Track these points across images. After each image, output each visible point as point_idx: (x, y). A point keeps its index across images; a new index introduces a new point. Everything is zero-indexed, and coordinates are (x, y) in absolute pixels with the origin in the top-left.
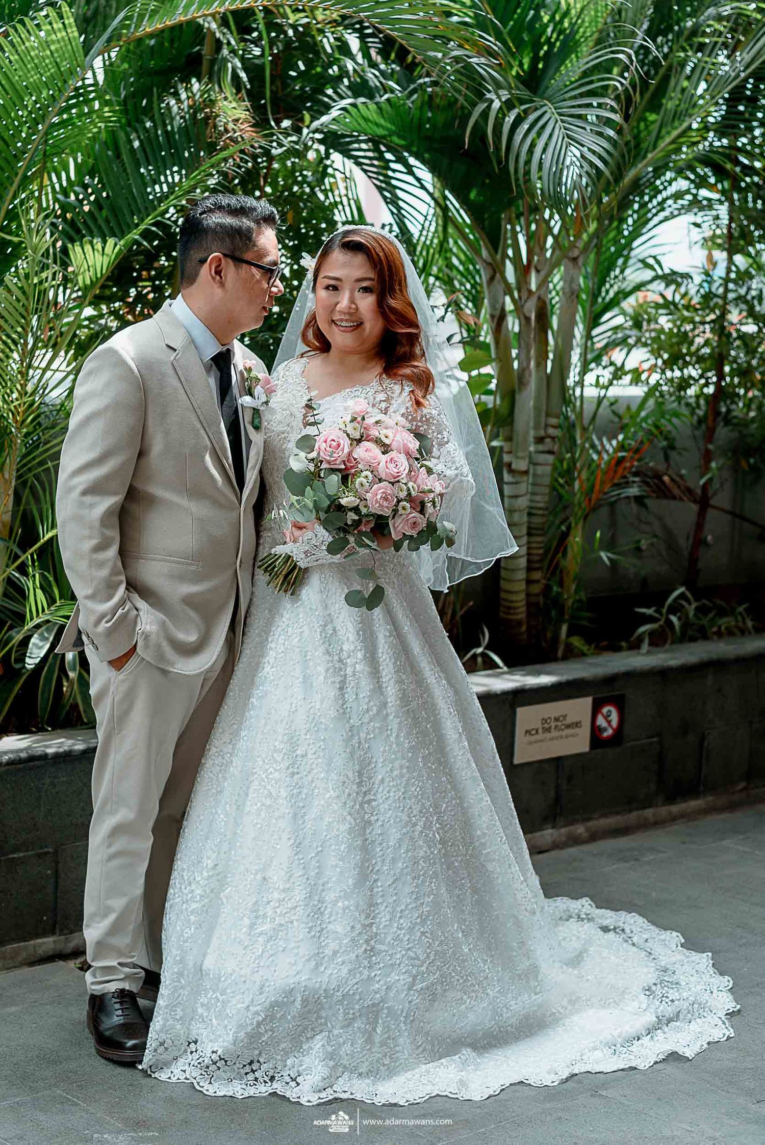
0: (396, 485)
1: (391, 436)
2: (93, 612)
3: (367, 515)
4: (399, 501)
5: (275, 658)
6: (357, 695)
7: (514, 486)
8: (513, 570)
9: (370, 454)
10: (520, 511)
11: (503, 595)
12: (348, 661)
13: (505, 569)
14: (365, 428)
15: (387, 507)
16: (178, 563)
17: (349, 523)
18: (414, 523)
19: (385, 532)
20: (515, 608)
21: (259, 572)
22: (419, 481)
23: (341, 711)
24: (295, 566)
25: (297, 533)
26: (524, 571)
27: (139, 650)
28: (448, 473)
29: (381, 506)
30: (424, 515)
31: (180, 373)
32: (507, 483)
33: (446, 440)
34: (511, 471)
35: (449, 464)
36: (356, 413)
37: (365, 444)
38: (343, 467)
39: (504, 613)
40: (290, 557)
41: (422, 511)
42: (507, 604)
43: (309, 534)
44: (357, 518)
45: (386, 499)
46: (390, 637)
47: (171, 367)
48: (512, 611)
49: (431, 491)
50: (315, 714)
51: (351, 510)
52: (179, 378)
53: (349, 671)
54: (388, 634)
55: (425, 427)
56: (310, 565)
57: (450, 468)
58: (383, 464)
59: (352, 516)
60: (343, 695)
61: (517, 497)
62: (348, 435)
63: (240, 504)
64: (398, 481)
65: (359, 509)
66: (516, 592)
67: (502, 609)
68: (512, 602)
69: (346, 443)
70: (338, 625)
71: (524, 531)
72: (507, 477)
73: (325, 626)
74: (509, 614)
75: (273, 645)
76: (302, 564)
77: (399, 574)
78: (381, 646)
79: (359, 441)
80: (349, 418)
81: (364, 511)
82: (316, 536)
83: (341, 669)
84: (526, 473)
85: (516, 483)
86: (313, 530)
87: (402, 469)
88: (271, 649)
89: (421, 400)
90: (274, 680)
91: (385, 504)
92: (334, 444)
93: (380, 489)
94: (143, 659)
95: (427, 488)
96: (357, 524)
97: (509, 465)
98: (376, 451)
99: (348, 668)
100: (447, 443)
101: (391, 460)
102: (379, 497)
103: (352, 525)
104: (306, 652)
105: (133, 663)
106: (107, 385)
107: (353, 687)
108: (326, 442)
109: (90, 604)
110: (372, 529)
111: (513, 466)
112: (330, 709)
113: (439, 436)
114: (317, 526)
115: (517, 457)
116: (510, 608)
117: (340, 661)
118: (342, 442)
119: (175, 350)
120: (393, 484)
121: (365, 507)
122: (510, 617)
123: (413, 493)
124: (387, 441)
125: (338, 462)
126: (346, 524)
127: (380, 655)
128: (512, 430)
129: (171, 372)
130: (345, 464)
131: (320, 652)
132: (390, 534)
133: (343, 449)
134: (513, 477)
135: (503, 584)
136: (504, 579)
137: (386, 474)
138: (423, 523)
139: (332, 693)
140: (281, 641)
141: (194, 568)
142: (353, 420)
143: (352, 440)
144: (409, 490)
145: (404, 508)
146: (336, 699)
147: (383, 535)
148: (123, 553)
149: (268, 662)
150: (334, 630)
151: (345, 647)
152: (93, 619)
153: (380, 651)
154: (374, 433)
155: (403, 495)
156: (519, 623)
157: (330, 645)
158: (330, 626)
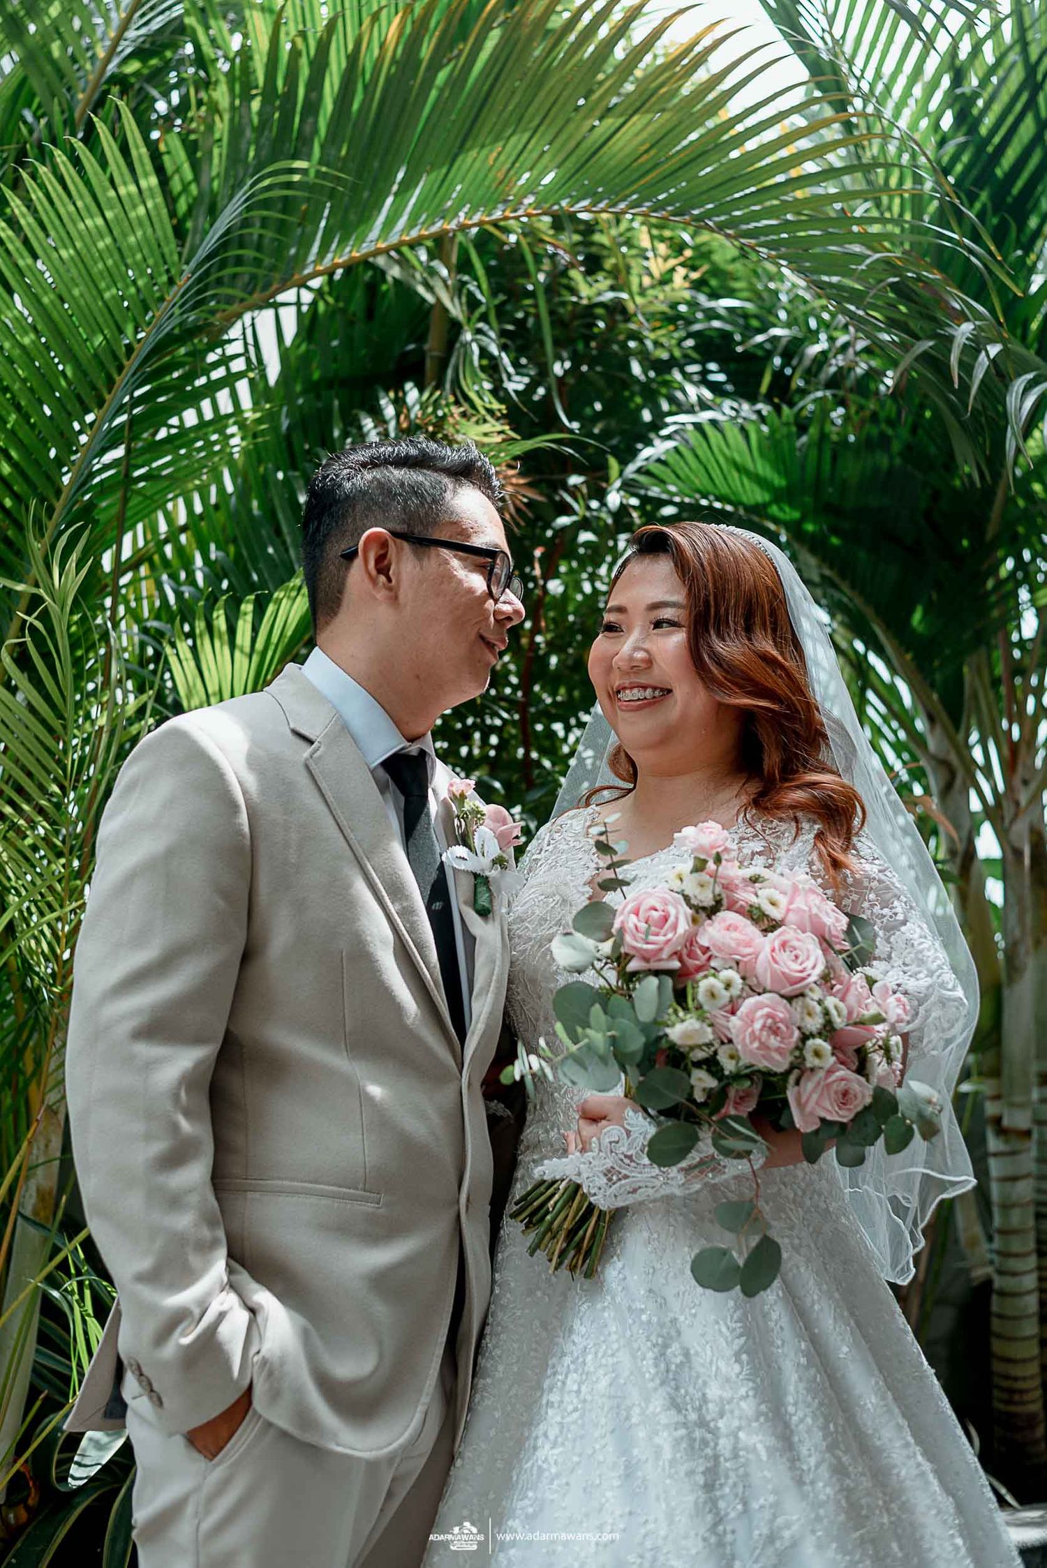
0: (798, 1003)
1: (783, 901)
2: (152, 1309)
3: (737, 1077)
4: (805, 1037)
5: (561, 1425)
6: (745, 1503)
7: (1008, 1159)
8: (1015, 1318)
9: (735, 935)
10: (1021, 1205)
11: (997, 1367)
12: (721, 1424)
13: (1001, 1316)
14: (725, 887)
15: (778, 1050)
16: (333, 1196)
17: (699, 1097)
18: (845, 1094)
19: (783, 1122)
20: (1022, 1392)
21: (512, 1229)
22: (851, 999)
23: (713, 1540)
24: (591, 1208)
25: (588, 1129)
26: (1035, 1320)
27: (258, 1402)
28: (911, 984)
29: (764, 1046)
30: (867, 1077)
31: (323, 785)
32: (995, 1155)
33: (900, 917)
34: (1002, 1131)
35: (914, 968)
36: (701, 848)
37: (726, 916)
38: (676, 964)
39: (1002, 1401)
40: (578, 1187)
41: (862, 1068)
42: (1005, 1384)
43: (611, 1131)
44: (712, 1083)
45: (775, 1031)
46: (807, 1367)
47: (304, 773)
48: (1016, 1397)
49: (878, 1019)
50: (656, 1549)
51: (698, 1064)
52: (323, 796)
53: (725, 1445)
54: (803, 1361)
55: (855, 897)
56: (620, 1203)
57: (914, 975)
58: (765, 955)
59: (702, 1081)
60: (714, 1502)
61: (1014, 1179)
62: (687, 899)
63: (461, 1066)
64: (802, 995)
65: (717, 1063)
66: (1024, 1361)
67: (996, 1393)
68: (1016, 1379)
69: (682, 916)
70: (691, 1338)
71: (1032, 1245)
72: (993, 1144)
73: (666, 1346)
74: (1009, 1402)
75: (554, 1397)
76: (603, 1200)
77: (817, 1232)
78: (792, 1388)
79: (711, 911)
80: (690, 864)
81: (729, 1066)
82: (628, 1133)
83: (705, 1443)
84: (1027, 1134)
85: (1013, 1153)
86: (621, 1121)
87: (809, 964)
88: (549, 1404)
89: (840, 856)
90: (558, 1476)
91: (774, 1041)
92: (655, 914)
93: (758, 1008)
94: (269, 1425)
95: (867, 1013)
96: (717, 1099)
97: (997, 1121)
98: (751, 930)
99: (722, 1441)
100: (904, 923)
101: (784, 945)
102: (758, 1025)
103: (704, 1104)
104: (629, 1409)
105: (245, 1436)
106: (169, 803)
107: (735, 1485)
108: (637, 914)
109: (147, 1292)
110: (750, 1113)
111: (1006, 1122)
112: (686, 1537)
113: (886, 911)
114: (629, 1113)
115: (1012, 1105)
116: (1012, 1391)
117: (702, 1423)
118: (672, 911)
119: (311, 742)
120: (790, 999)
121: (732, 1057)
122: (1013, 1409)
123: (838, 1022)
124: (775, 913)
125: (664, 955)
126: (691, 1099)
127: (791, 1409)
128: (999, 1056)
129: (303, 780)
130: (681, 960)
131: (657, 1403)
132: (792, 1122)
133: (675, 927)
134: (1007, 1142)
135: (997, 1346)
136: (999, 1336)
137: (773, 973)
138: (863, 1093)
139: (687, 1498)
140: (572, 1385)
141: (369, 1207)
142: (700, 866)
143: (698, 909)
144: (826, 1013)
145: (817, 1054)
146: (698, 1512)
147: (779, 1129)
148: (219, 1180)
149: (546, 1435)
150: (687, 1354)
151: (714, 1391)
152: (151, 1326)
153: (790, 1399)
154: (746, 896)
155: (815, 1024)
156: (1032, 1418)
157: (677, 1388)
158: (675, 1348)
